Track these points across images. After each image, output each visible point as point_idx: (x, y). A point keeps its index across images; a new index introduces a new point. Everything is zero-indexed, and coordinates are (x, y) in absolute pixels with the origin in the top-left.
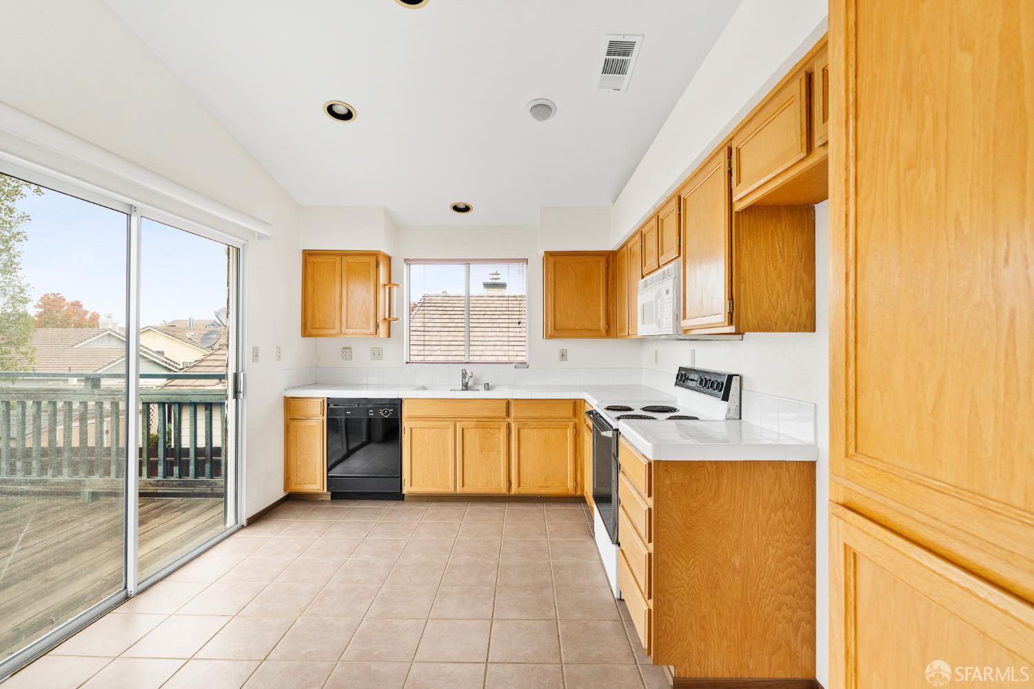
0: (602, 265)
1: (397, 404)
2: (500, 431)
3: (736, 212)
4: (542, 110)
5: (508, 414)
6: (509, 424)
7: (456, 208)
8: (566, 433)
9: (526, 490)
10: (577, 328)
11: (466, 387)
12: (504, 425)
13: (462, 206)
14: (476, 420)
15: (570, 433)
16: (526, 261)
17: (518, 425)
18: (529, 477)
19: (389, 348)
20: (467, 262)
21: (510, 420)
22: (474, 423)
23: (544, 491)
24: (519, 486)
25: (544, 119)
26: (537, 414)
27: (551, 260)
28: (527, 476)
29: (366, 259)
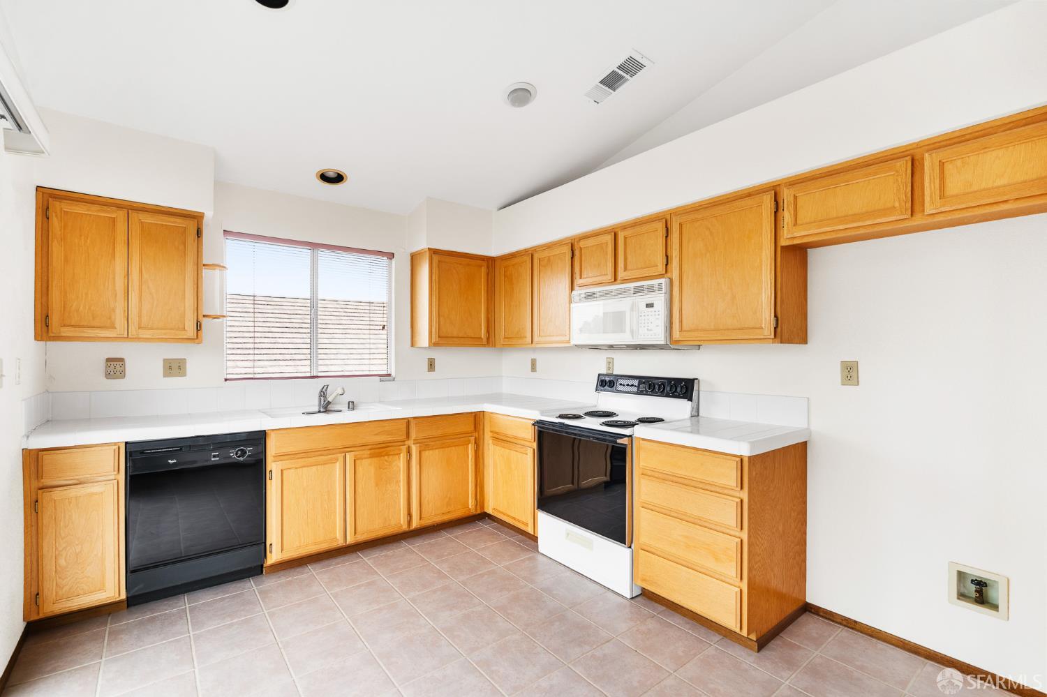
0: (484, 270)
1: (258, 439)
2: (400, 459)
3: (782, 247)
4: (521, 96)
5: (408, 436)
6: (409, 447)
7: (324, 177)
8: (467, 448)
9: (429, 520)
10: (460, 335)
11: (326, 408)
12: (404, 448)
13: (331, 175)
14: (370, 447)
15: (471, 448)
16: (391, 256)
17: (420, 446)
18: (431, 505)
19: (196, 358)
20: (314, 246)
21: (410, 442)
22: (369, 452)
23: (446, 518)
24: (420, 519)
25: (519, 106)
26: (439, 432)
27: (436, 258)
28: (428, 504)
29: (179, 222)
